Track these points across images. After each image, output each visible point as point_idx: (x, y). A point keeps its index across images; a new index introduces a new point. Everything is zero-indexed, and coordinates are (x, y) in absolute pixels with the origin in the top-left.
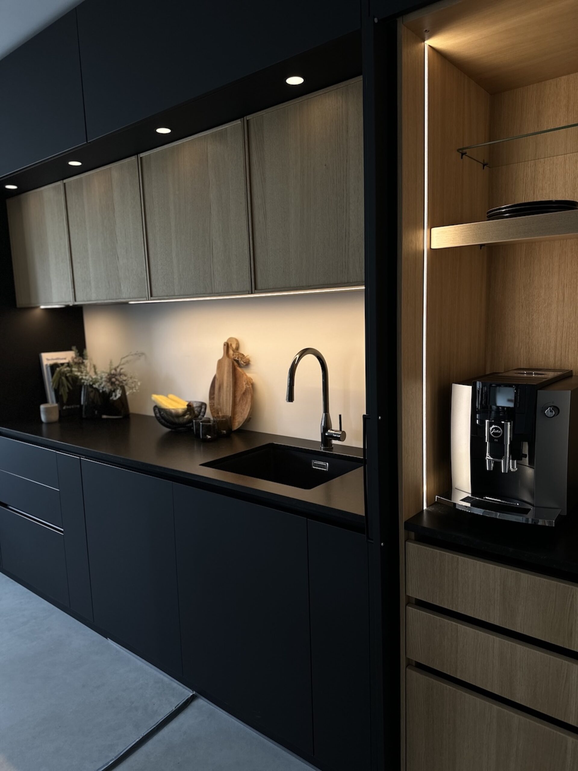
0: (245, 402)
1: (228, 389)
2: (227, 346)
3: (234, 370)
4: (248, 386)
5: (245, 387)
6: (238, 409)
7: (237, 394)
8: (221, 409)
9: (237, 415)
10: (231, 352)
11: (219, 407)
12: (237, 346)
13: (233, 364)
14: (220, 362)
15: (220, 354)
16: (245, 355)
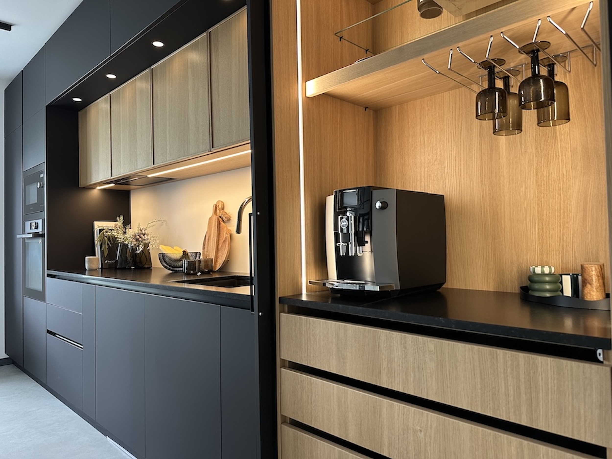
0: (224, 248)
1: (214, 238)
2: (216, 207)
3: (219, 224)
4: (227, 235)
5: (225, 236)
6: (220, 254)
7: (219, 243)
8: (208, 255)
9: (218, 259)
10: (218, 211)
11: (207, 253)
12: (223, 206)
13: (218, 220)
14: (210, 219)
15: (210, 212)
16: (228, 213)
